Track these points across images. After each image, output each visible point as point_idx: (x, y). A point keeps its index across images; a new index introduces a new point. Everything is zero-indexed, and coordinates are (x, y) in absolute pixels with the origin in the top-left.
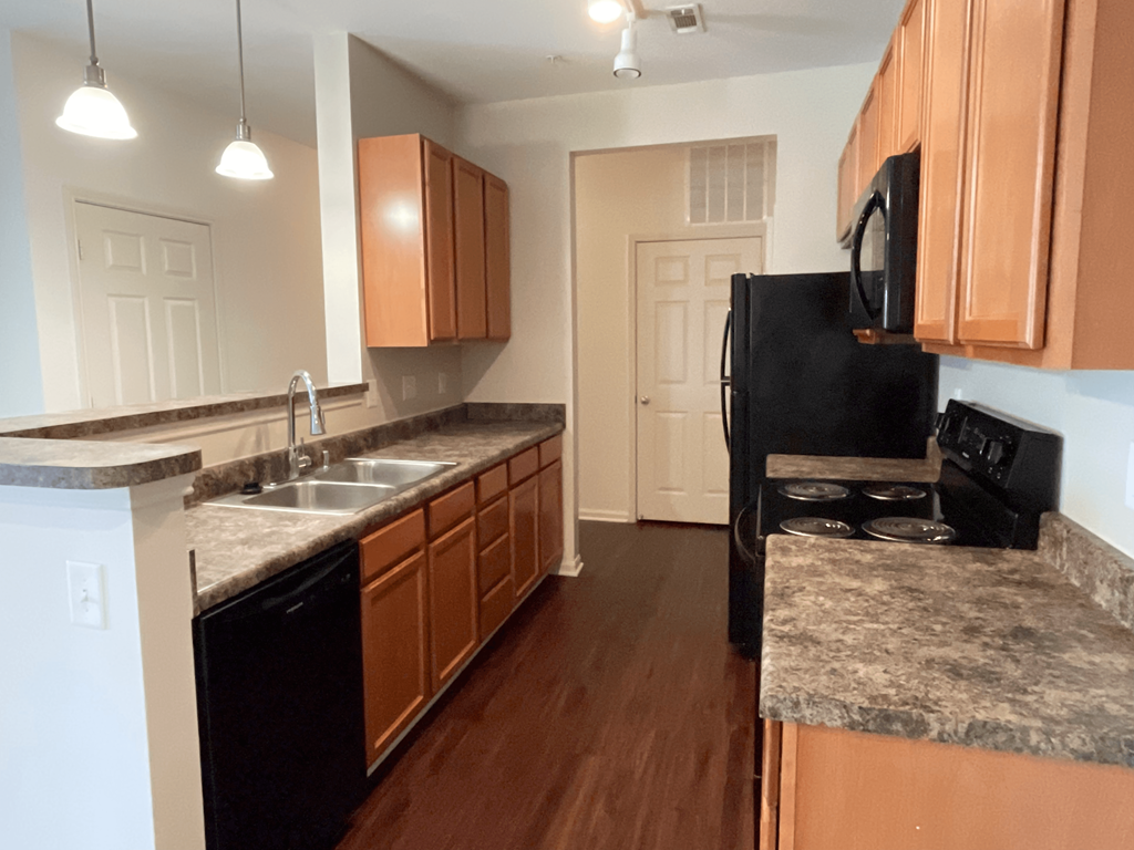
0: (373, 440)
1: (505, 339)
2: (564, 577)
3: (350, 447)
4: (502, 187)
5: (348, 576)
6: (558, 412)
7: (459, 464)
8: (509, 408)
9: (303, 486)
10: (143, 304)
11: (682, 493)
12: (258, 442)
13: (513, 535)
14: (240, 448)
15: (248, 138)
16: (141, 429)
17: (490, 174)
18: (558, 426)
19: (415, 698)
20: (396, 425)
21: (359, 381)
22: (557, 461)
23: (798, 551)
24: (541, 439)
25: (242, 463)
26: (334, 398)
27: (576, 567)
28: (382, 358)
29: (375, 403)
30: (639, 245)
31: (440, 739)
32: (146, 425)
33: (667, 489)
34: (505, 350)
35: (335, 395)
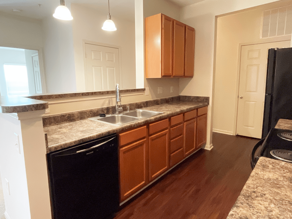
0: (147, 104)
1: (191, 77)
2: (206, 150)
3: (139, 106)
4: (192, 30)
5: (113, 145)
6: (207, 99)
7: (164, 113)
8: (192, 97)
9: (117, 116)
10: (101, 69)
11: (253, 128)
12: (109, 103)
13: (184, 135)
14: (103, 104)
15: (110, 19)
16: (71, 98)
17: (187, 26)
18: (206, 103)
19: (142, 182)
20: (154, 101)
21: (143, 88)
22: (206, 114)
23: (272, 169)
24: (199, 107)
25: (102, 108)
26: (133, 92)
27: (210, 147)
28: (150, 81)
29: (148, 94)
30: (242, 47)
31: (150, 196)
32: (72, 97)
33: (247, 126)
34: (191, 80)
35: (133, 91)
